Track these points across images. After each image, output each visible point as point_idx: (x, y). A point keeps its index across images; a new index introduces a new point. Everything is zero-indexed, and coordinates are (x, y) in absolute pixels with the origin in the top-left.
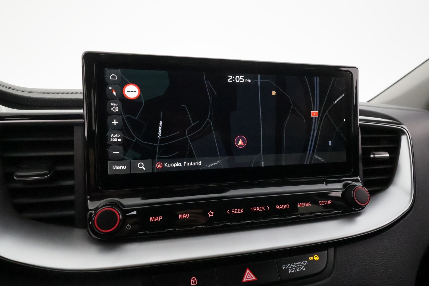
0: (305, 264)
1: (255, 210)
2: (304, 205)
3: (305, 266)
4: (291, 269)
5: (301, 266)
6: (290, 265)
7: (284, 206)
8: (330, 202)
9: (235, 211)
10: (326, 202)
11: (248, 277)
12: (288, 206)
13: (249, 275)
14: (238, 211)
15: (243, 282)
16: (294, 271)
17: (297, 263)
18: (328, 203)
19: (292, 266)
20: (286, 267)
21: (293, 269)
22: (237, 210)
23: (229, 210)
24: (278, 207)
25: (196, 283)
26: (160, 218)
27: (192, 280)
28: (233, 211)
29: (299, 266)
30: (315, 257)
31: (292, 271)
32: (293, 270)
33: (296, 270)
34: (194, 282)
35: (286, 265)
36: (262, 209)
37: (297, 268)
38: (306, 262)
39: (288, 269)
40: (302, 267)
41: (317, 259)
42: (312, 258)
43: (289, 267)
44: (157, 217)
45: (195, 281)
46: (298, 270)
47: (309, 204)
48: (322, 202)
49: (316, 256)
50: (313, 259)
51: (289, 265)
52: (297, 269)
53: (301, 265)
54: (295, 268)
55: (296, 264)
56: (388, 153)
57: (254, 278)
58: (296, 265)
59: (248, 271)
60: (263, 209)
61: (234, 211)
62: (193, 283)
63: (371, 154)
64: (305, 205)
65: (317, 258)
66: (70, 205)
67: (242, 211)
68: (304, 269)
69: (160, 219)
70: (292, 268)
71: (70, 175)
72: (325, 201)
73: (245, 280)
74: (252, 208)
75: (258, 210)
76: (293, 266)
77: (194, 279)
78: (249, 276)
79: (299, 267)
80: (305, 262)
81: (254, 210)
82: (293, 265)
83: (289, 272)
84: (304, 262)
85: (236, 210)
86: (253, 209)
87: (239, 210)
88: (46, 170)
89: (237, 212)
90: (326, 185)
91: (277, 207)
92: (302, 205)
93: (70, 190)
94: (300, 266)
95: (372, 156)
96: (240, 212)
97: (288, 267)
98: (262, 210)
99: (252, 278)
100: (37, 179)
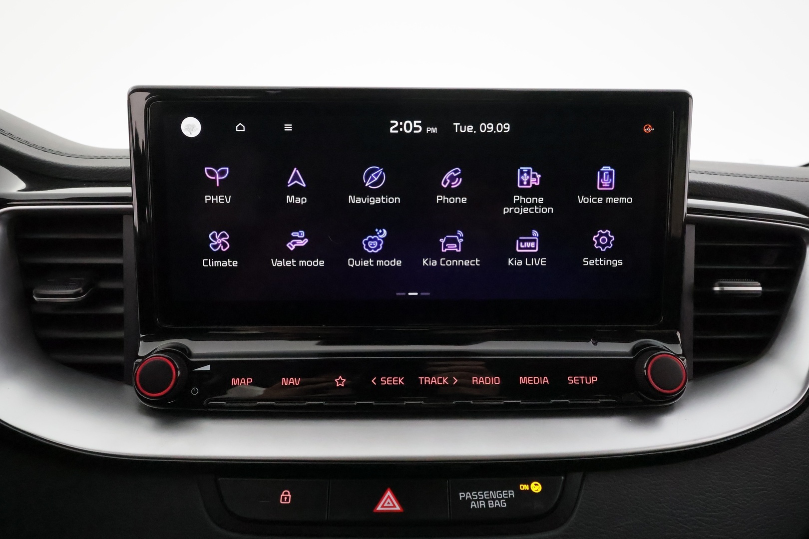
0: (508, 495)
1: (427, 383)
2: (533, 382)
3: (507, 501)
4: (475, 501)
5: (499, 500)
6: (477, 494)
7: (488, 380)
8: (594, 379)
9: (388, 381)
10: (584, 379)
11: (386, 505)
12: (497, 379)
13: (389, 500)
14: (394, 381)
15: (374, 511)
16: (483, 506)
17: (491, 492)
18: (588, 381)
19: (479, 497)
20: (467, 497)
21: (480, 502)
22: (392, 379)
23: (375, 378)
24: (475, 379)
25: (289, 502)
26: (249, 380)
27: (283, 495)
28: (383, 379)
29: (495, 498)
30: (533, 485)
31: (477, 506)
32: (481, 505)
33: (487, 504)
34: (286, 498)
35: (467, 493)
36: (441, 381)
37: (489, 502)
38: (511, 493)
39: (469, 501)
40: (501, 501)
41: (537, 490)
42: (525, 487)
43: (472, 497)
44: (244, 379)
45: (288, 497)
46: (491, 505)
47: (546, 380)
48: (576, 379)
49: (536, 485)
50: (528, 489)
51: (473, 493)
52: (489, 504)
53: (499, 496)
54: (486, 501)
55: (489, 493)
56: (759, 284)
57: (398, 508)
58: (489, 496)
59: (389, 493)
60: (444, 381)
61: (386, 380)
62: (283, 500)
63: (716, 284)
64: (536, 381)
65: (537, 487)
66: (116, 346)
67: (400, 381)
68: (504, 505)
69: (248, 382)
70: (479, 500)
71: (117, 296)
72: (582, 377)
73: (379, 508)
74: (421, 378)
75: (434, 383)
76: (481, 497)
77: (286, 493)
78: (389, 503)
79: (494, 500)
80: (509, 491)
81: (426, 381)
82: (483, 494)
83: (472, 506)
84: (508, 493)
85: (389, 379)
86: (423, 380)
87: (395, 379)
88: (79, 287)
89: (392, 382)
90: (595, 344)
91: (473, 381)
92: (529, 380)
93: (117, 321)
94: (497, 499)
95: (717, 289)
96: (398, 382)
97: (470, 497)
98: (443, 383)
99: (394, 506)
100: (67, 301)
